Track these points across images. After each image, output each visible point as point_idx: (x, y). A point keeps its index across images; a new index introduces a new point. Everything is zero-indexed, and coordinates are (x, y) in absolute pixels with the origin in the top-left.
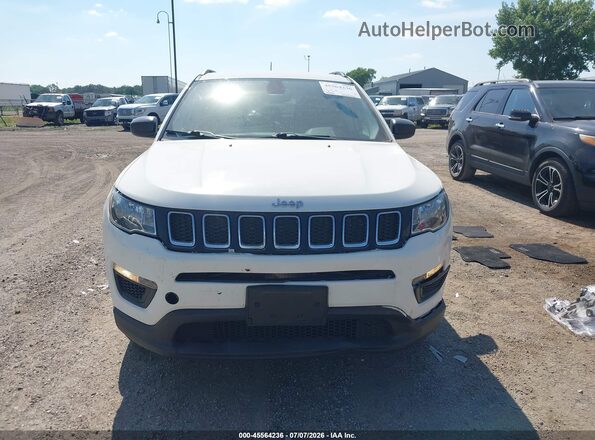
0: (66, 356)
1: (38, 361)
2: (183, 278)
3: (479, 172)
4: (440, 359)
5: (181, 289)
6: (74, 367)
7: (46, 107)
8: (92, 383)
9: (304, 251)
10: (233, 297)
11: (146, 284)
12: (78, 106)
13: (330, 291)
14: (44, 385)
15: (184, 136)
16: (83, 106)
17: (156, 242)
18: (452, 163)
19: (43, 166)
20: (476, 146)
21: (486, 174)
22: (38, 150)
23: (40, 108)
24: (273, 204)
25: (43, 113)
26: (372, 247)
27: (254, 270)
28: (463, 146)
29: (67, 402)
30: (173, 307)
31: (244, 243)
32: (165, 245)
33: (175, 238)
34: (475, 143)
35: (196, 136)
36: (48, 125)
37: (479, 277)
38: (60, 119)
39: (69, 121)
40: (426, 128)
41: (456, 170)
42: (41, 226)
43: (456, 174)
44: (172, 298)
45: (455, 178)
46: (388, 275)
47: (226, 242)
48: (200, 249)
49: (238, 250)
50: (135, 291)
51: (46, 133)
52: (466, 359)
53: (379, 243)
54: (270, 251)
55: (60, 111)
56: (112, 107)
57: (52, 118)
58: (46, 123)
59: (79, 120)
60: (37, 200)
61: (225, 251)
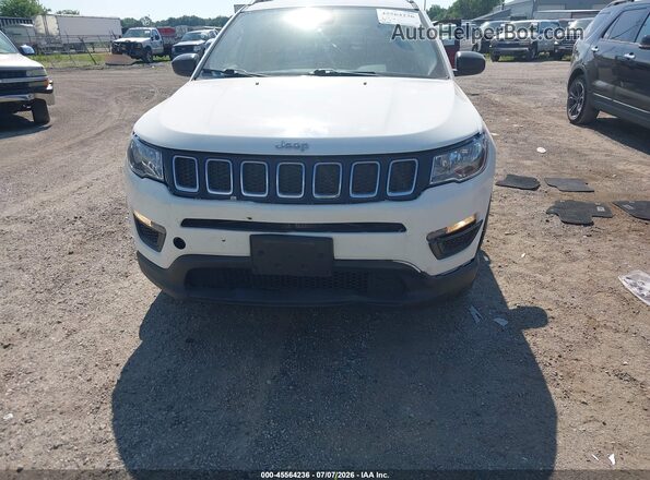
0: (105, 295)
1: (80, 299)
2: (187, 223)
3: (602, 115)
4: (478, 320)
5: (188, 235)
6: (111, 306)
7: (135, 44)
8: (123, 321)
9: (308, 200)
10: (236, 245)
11: (157, 229)
12: (168, 41)
13: (335, 242)
14: (81, 320)
15: (219, 74)
16: (172, 41)
17: (163, 186)
18: (571, 103)
19: (123, 107)
20: (600, 83)
21: (608, 116)
22: (121, 90)
23: (128, 44)
24: (277, 147)
25: (131, 49)
26: (381, 198)
27: (257, 219)
28: (585, 83)
29: (98, 336)
30: (181, 252)
31: (246, 190)
32: (170, 190)
33: (180, 184)
34: (597, 78)
35: (230, 74)
36: (137, 63)
37: (557, 236)
38: (149, 56)
39: (158, 58)
40: (560, 59)
41: (574, 113)
42: (108, 170)
43: (574, 117)
44: (179, 243)
45: (573, 122)
46: (398, 228)
47: (229, 190)
48: (203, 195)
49: (240, 198)
50: (151, 235)
51: (134, 72)
52: (506, 322)
53: (389, 194)
54: (272, 200)
55: (148, 47)
56: (202, 42)
57: (140, 55)
58: (135, 60)
59: (168, 57)
60: (111, 143)
61: (227, 198)
